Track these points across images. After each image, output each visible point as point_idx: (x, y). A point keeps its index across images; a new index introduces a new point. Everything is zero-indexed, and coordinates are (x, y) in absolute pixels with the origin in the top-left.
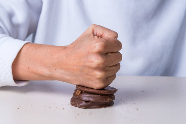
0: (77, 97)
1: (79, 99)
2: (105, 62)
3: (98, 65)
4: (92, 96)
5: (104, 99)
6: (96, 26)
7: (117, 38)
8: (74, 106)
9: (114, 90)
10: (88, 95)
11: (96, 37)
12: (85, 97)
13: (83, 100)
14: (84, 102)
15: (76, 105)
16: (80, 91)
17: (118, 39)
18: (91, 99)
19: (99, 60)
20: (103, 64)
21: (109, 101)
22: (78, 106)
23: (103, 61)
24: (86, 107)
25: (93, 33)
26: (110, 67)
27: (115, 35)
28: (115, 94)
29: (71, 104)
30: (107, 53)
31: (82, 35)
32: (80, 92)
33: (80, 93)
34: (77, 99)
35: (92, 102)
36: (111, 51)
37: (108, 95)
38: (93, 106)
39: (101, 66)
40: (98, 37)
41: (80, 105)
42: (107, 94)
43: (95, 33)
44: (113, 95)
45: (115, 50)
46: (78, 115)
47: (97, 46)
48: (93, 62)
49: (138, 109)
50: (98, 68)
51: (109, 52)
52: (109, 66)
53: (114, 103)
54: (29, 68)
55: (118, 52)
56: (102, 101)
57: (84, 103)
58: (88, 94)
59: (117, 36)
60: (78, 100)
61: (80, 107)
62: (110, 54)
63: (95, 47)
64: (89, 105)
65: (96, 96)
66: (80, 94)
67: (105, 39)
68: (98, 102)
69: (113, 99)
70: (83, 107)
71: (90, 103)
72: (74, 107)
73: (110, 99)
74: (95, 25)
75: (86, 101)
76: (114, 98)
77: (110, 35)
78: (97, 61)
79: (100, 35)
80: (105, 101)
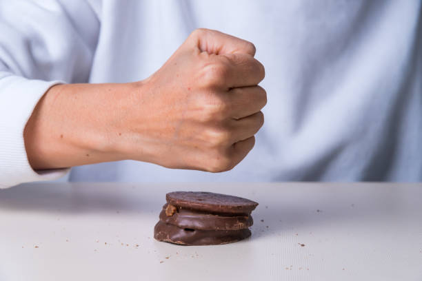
0: (167, 221)
1: (172, 225)
2: (227, 108)
3: (213, 114)
4: (201, 216)
5: (227, 224)
6: (206, 31)
7: (253, 55)
8: (161, 241)
9: (250, 204)
10: (191, 216)
11: (204, 54)
12: (185, 220)
13: (181, 227)
14: (182, 230)
15: (165, 237)
16: (174, 206)
17: (256, 57)
18: (198, 225)
19: (214, 104)
20: (224, 112)
21: (237, 228)
22: (169, 240)
23: (224, 105)
24: (188, 242)
25: (199, 46)
26: (240, 119)
27: (249, 48)
28: (253, 213)
29: (155, 237)
30: (231, 89)
31: (175, 53)
32: (173, 208)
33: (174, 210)
34: (168, 224)
35: (200, 231)
36: (242, 83)
37: (236, 215)
38: (203, 240)
39: (220, 118)
40: (210, 53)
41: (174, 237)
42: (234, 212)
43: (204, 47)
44: (247, 216)
45: (250, 82)
46: (167, 258)
47: (208, 72)
48: (201, 109)
49: (303, 245)
50: (213, 123)
51: (236, 86)
52: (237, 118)
53: (251, 234)
54: (62, 136)
55: (256, 86)
56: (223, 229)
57: (182, 233)
58: (191, 214)
59: (253, 50)
60: (169, 226)
61: (174, 242)
62: (239, 91)
63: (203, 75)
64: (194, 238)
65: (208, 216)
66: (173, 214)
67: (227, 58)
68: (214, 230)
69: (247, 225)
70: (181, 243)
71: (196, 234)
72: (162, 243)
73: (240, 224)
74: (202, 29)
75: (187, 229)
76: (250, 222)
77: (238, 50)
78: (209, 105)
79: (215, 50)
80: (230, 227)
